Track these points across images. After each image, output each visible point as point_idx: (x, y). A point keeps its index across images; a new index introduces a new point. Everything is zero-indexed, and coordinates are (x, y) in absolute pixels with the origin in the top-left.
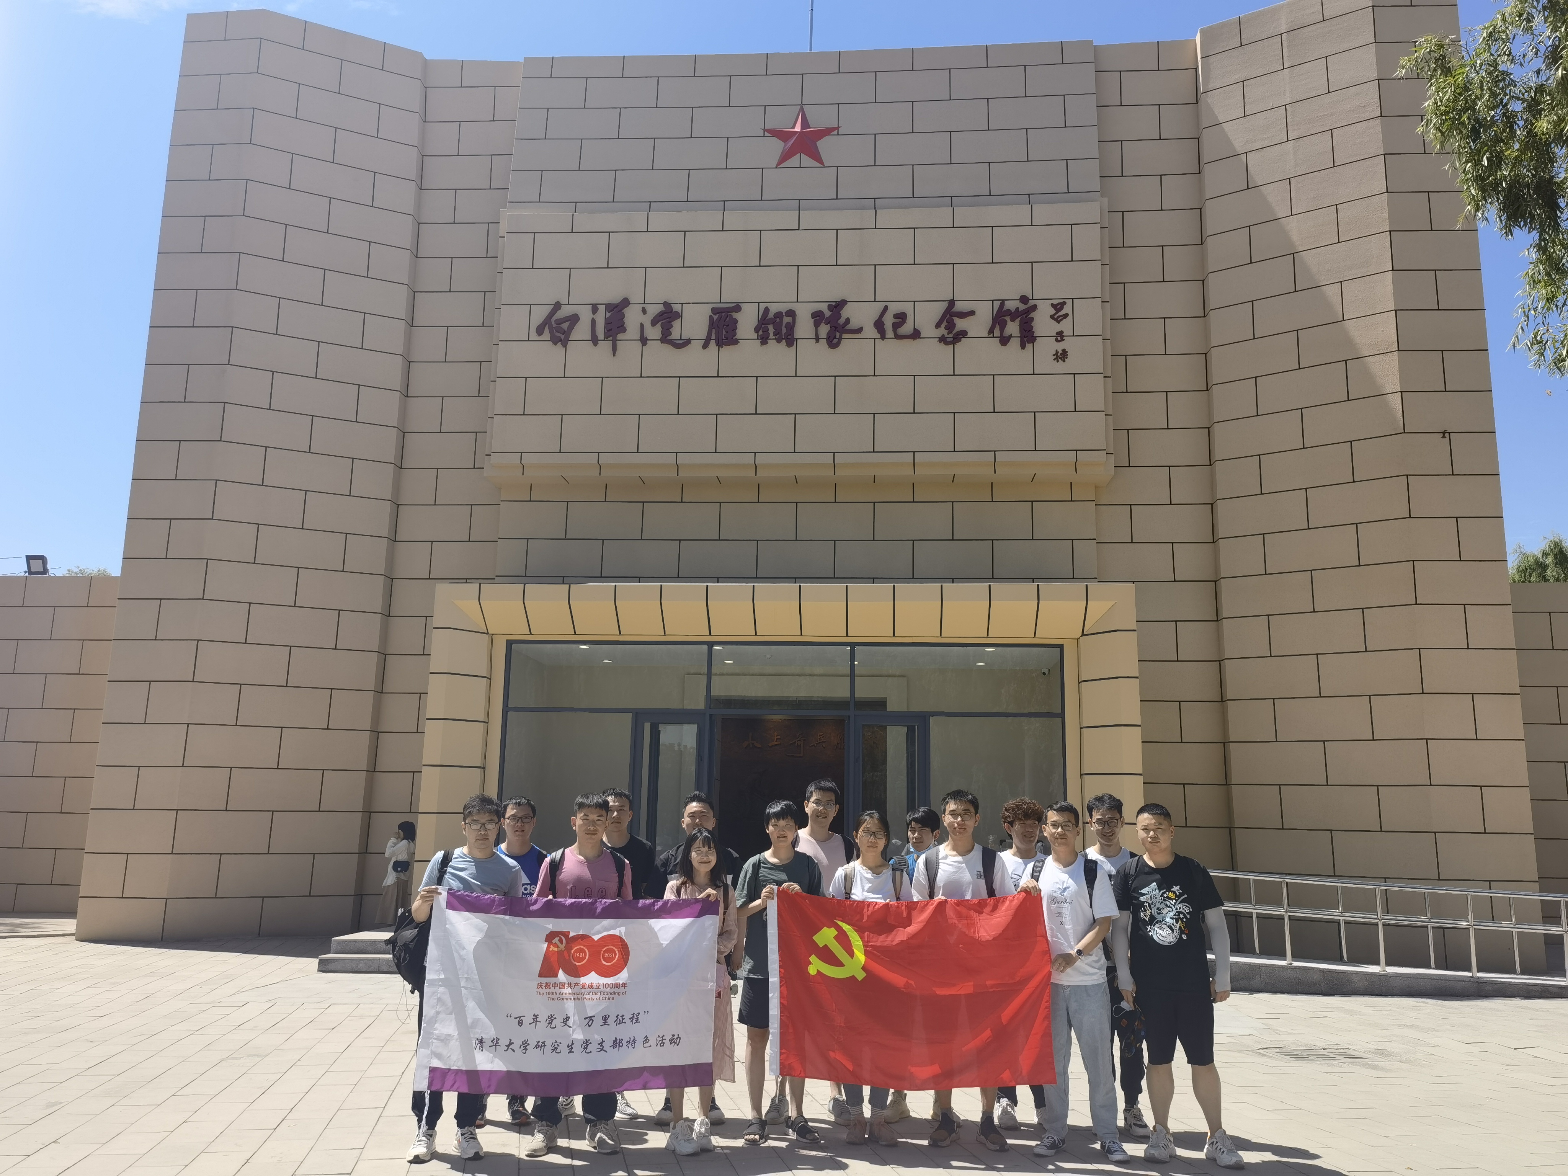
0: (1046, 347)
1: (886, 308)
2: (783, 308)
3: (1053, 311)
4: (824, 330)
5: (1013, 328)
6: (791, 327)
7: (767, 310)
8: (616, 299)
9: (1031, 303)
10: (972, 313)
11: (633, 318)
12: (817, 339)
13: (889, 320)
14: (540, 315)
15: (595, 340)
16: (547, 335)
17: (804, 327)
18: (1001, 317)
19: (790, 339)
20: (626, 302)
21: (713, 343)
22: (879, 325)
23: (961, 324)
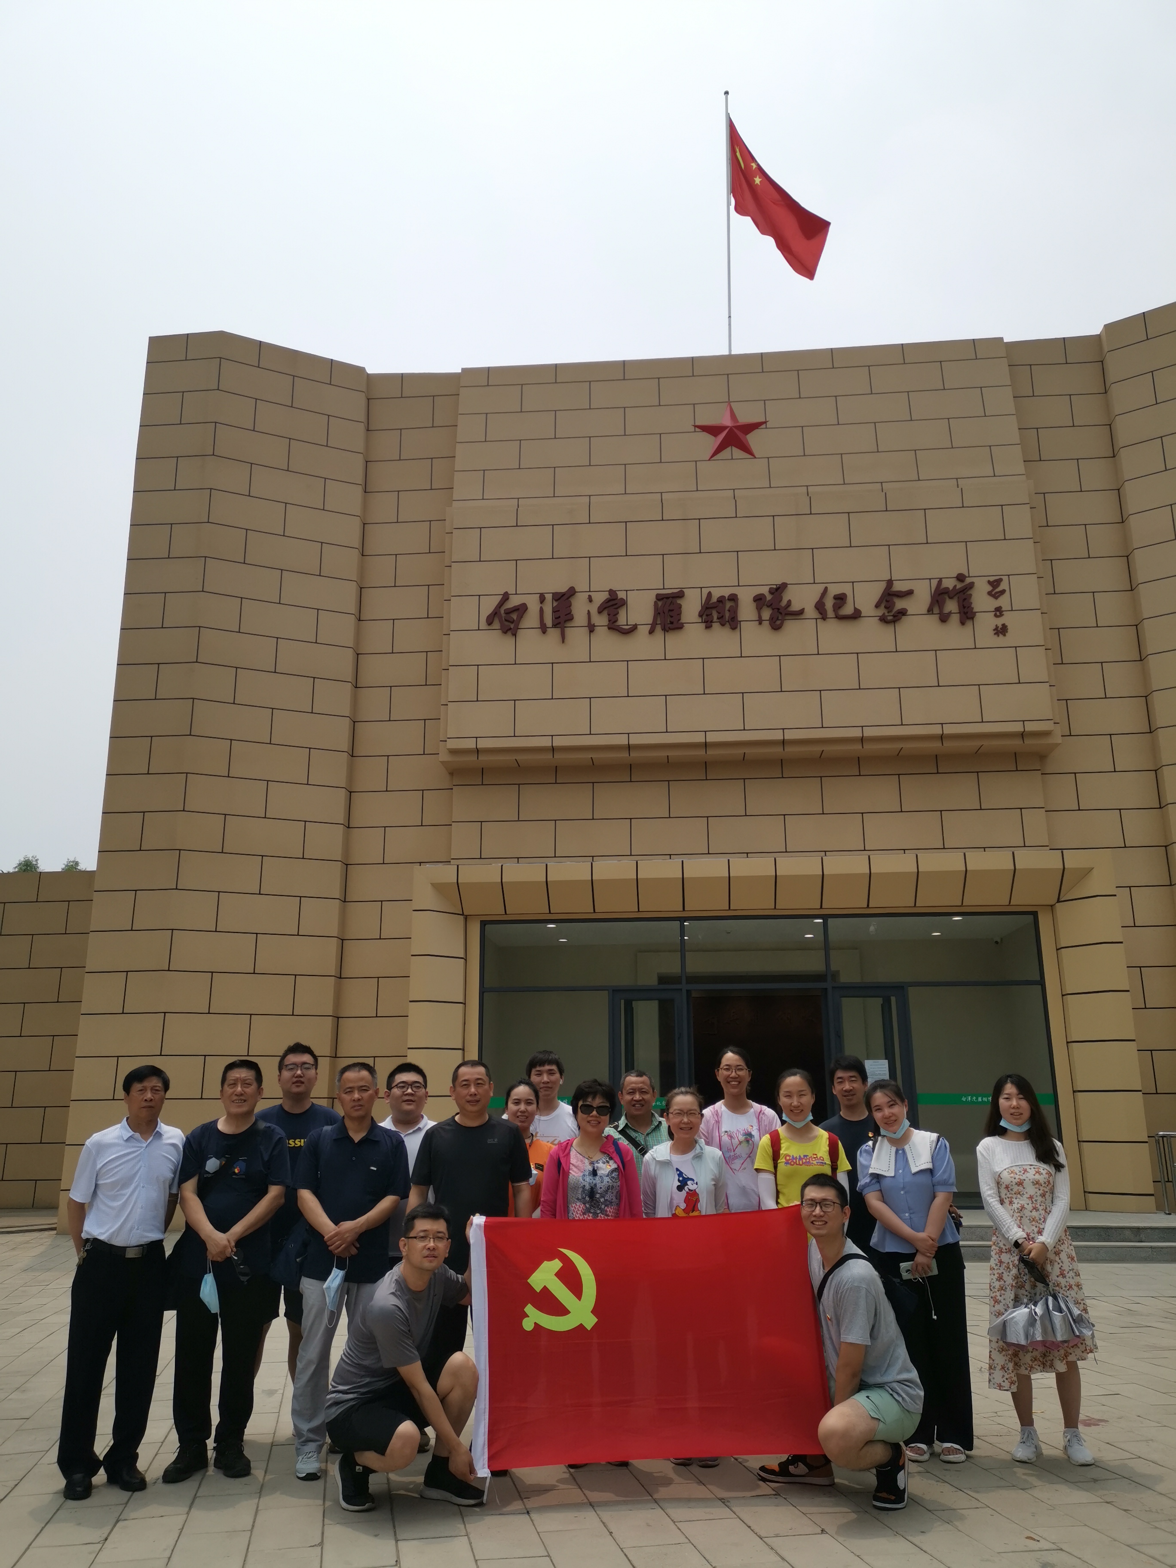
0: (985, 622)
1: (826, 590)
2: (726, 593)
3: (990, 588)
4: (766, 614)
5: (951, 606)
6: (734, 611)
7: (710, 594)
8: (563, 589)
9: (968, 580)
10: (910, 593)
11: (580, 608)
12: (760, 621)
13: (829, 604)
14: (489, 605)
15: (544, 629)
16: (496, 624)
17: (747, 610)
18: (939, 596)
19: (733, 623)
20: (572, 592)
21: (659, 628)
22: (820, 606)
23: (900, 604)
